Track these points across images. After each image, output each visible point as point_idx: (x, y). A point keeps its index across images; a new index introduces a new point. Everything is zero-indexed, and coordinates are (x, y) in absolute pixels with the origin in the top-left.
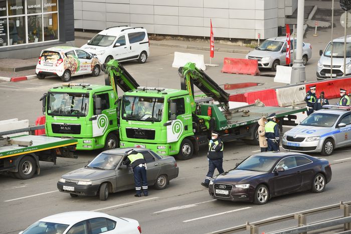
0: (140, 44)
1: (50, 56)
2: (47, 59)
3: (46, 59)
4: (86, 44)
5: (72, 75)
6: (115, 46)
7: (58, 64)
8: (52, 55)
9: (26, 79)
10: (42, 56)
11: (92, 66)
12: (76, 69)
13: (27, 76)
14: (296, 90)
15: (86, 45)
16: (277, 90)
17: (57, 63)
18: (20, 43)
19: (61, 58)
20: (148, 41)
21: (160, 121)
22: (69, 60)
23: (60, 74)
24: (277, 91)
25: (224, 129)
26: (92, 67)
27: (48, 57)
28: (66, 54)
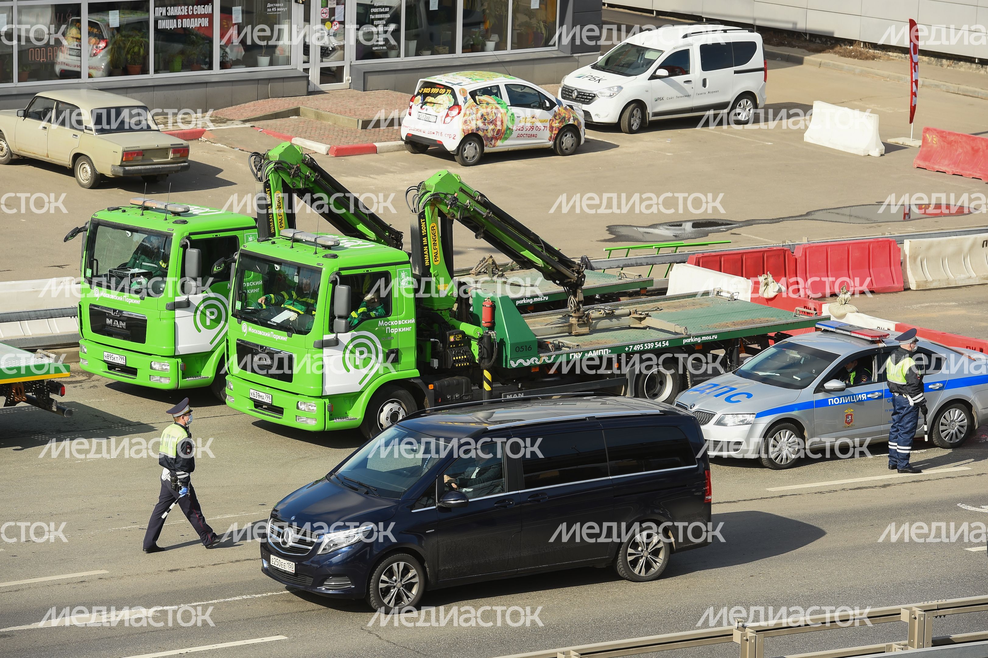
0: (736, 72)
1: (435, 95)
2: (427, 102)
3: (424, 103)
4: (588, 67)
5: (487, 150)
6: (653, 77)
7: (448, 119)
8: (439, 94)
9: (374, 150)
10: (419, 94)
11: (551, 128)
12: (500, 135)
13: (377, 144)
14: (973, 246)
15: (587, 70)
16: (907, 242)
17: (447, 115)
18: (439, 53)
19: (456, 104)
20: (762, 66)
21: (306, 332)
22: (483, 110)
23: (451, 145)
24: (907, 246)
25: (526, 364)
26: (551, 131)
27: (429, 99)
28: (473, 94)
